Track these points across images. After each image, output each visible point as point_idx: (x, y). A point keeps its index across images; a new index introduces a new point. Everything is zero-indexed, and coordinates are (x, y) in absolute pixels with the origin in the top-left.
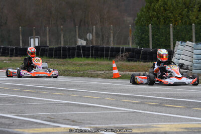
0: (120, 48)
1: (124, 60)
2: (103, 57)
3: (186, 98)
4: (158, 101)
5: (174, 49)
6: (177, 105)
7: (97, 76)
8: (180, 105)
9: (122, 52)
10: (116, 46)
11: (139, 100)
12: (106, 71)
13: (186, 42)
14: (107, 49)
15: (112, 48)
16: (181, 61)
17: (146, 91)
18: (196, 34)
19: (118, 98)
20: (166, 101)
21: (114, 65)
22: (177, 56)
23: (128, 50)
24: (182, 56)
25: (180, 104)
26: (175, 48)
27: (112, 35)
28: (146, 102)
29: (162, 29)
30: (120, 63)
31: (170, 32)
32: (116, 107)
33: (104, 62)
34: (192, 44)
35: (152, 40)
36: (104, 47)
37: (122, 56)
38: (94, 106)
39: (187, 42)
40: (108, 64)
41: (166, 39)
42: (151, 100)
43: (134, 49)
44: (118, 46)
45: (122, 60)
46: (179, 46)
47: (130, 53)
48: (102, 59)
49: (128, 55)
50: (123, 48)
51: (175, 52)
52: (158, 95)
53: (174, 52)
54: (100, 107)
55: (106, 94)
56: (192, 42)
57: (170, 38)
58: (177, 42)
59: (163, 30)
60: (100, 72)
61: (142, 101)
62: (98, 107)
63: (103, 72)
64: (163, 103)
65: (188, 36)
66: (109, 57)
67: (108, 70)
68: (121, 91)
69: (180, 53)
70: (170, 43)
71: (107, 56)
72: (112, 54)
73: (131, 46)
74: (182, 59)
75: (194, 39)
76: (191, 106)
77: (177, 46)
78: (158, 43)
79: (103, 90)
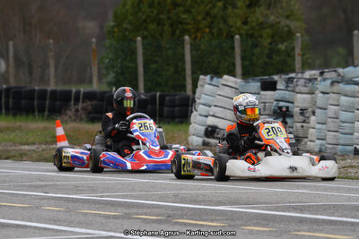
0: (70, 92)
1: (81, 119)
2: (33, 112)
3: (224, 204)
4: (162, 211)
5: (194, 93)
6: (205, 220)
7: (21, 157)
8: (212, 221)
9: (77, 100)
10: (61, 88)
11: (120, 209)
12: (40, 143)
13: (221, 77)
14: (43, 94)
15: (54, 93)
16: (211, 121)
17: (133, 190)
18: (243, 58)
19: (71, 205)
20: (180, 212)
21: (60, 131)
22: (201, 109)
23: (90, 96)
24: (213, 110)
25: (213, 217)
26: (198, 90)
27: (52, 62)
28: (137, 214)
29: (168, 49)
30: (72, 125)
31: (184, 55)
32: (67, 226)
33: (36, 125)
34: (236, 83)
35: (145, 72)
36: (34, 90)
37: (77, 110)
38: (18, 226)
39: (225, 77)
40: (45, 129)
41: (176, 72)
42: (148, 211)
43: (103, 94)
44: (66, 88)
45: (77, 118)
46: (207, 86)
47: (94, 102)
48: (31, 117)
49: (90, 108)
50: (78, 93)
51: (198, 101)
52: (161, 198)
53: (194, 101)
54: (31, 227)
55: (44, 198)
56: (235, 76)
57: (184, 70)
58: (202, 77)
59: (170, 52)
60: (27, 147)
61: (128, 211)
62: (26, 227)
63: (33, 147)
64: (174, 216)
65: (227, 64)
66: (46, 113)
67: (46, 143)
68: (78, 189)
69: (208, 102)
70: (184, 79)
71: (41, 110)
72: (53, 105)
73: (95, 87)
74: (213, 116)
75: (239, 70)
76: (238, 222)
77: (202, 86)
78: (158, 79)
79: (36, 188)
